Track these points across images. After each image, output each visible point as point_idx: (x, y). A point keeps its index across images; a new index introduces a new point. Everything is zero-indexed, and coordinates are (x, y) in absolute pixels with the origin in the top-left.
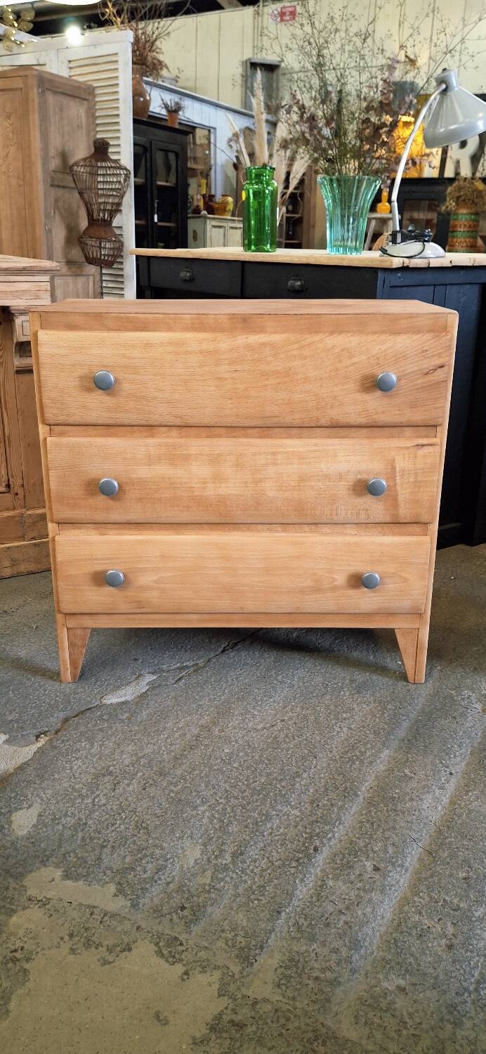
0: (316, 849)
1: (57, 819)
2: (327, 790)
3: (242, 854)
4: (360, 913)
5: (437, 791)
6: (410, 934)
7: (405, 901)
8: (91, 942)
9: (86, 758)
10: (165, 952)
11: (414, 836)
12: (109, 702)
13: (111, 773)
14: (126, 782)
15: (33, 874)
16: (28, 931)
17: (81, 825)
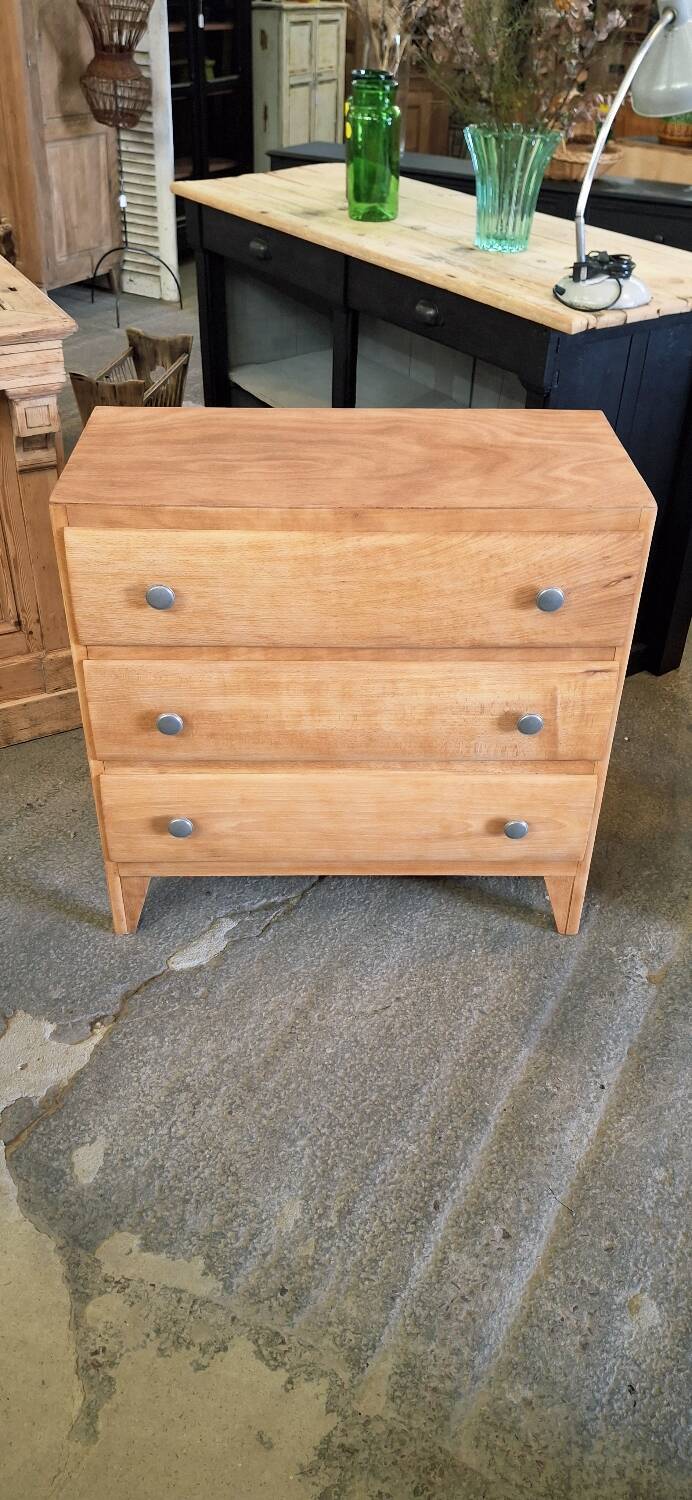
0: (436, 1207)
1: (128, 1160)
2: (451, 1113)
3: (350, 1212)
4: (485, 1299)
5: (584, 1115)
6: (541, 1329)
7: (537, 1282)
8: (181, 1341)
9: (156, 1062)
10: (265, 1353)
11: (553, 1185)
12: (177, 967)
13: (188, 1088)
14: (208, 1101)
15: (106, 1242)
16: (108, 1326)
17: (157, 1169)
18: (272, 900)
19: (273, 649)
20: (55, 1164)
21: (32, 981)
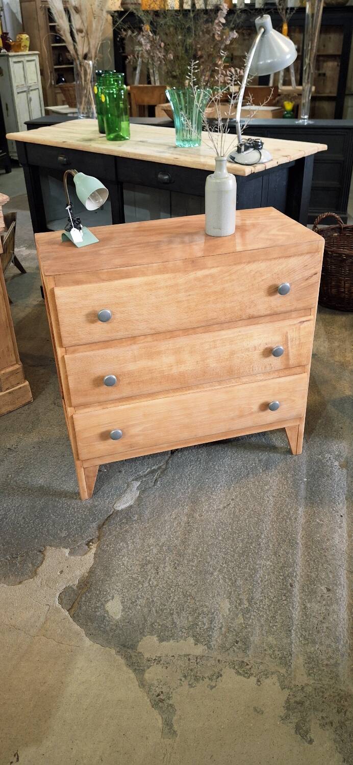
0: (291, 586)
1: (134, 602)
2: (279, 544)
3: (252, 598)
4: (331, 620)
5: (339, 530)
8: (198, 678)
9: (128, 554)
10: (241, 672)
11: (340, 563)
12: (120, 509)
13: (149, 562)
14: (162, 566)
15: (140, 643)
16: (159, 681)
17: (150, 603)
18: (153, 469)
19: (157, 334)
20: (98, 613)
21: (48, 531)
